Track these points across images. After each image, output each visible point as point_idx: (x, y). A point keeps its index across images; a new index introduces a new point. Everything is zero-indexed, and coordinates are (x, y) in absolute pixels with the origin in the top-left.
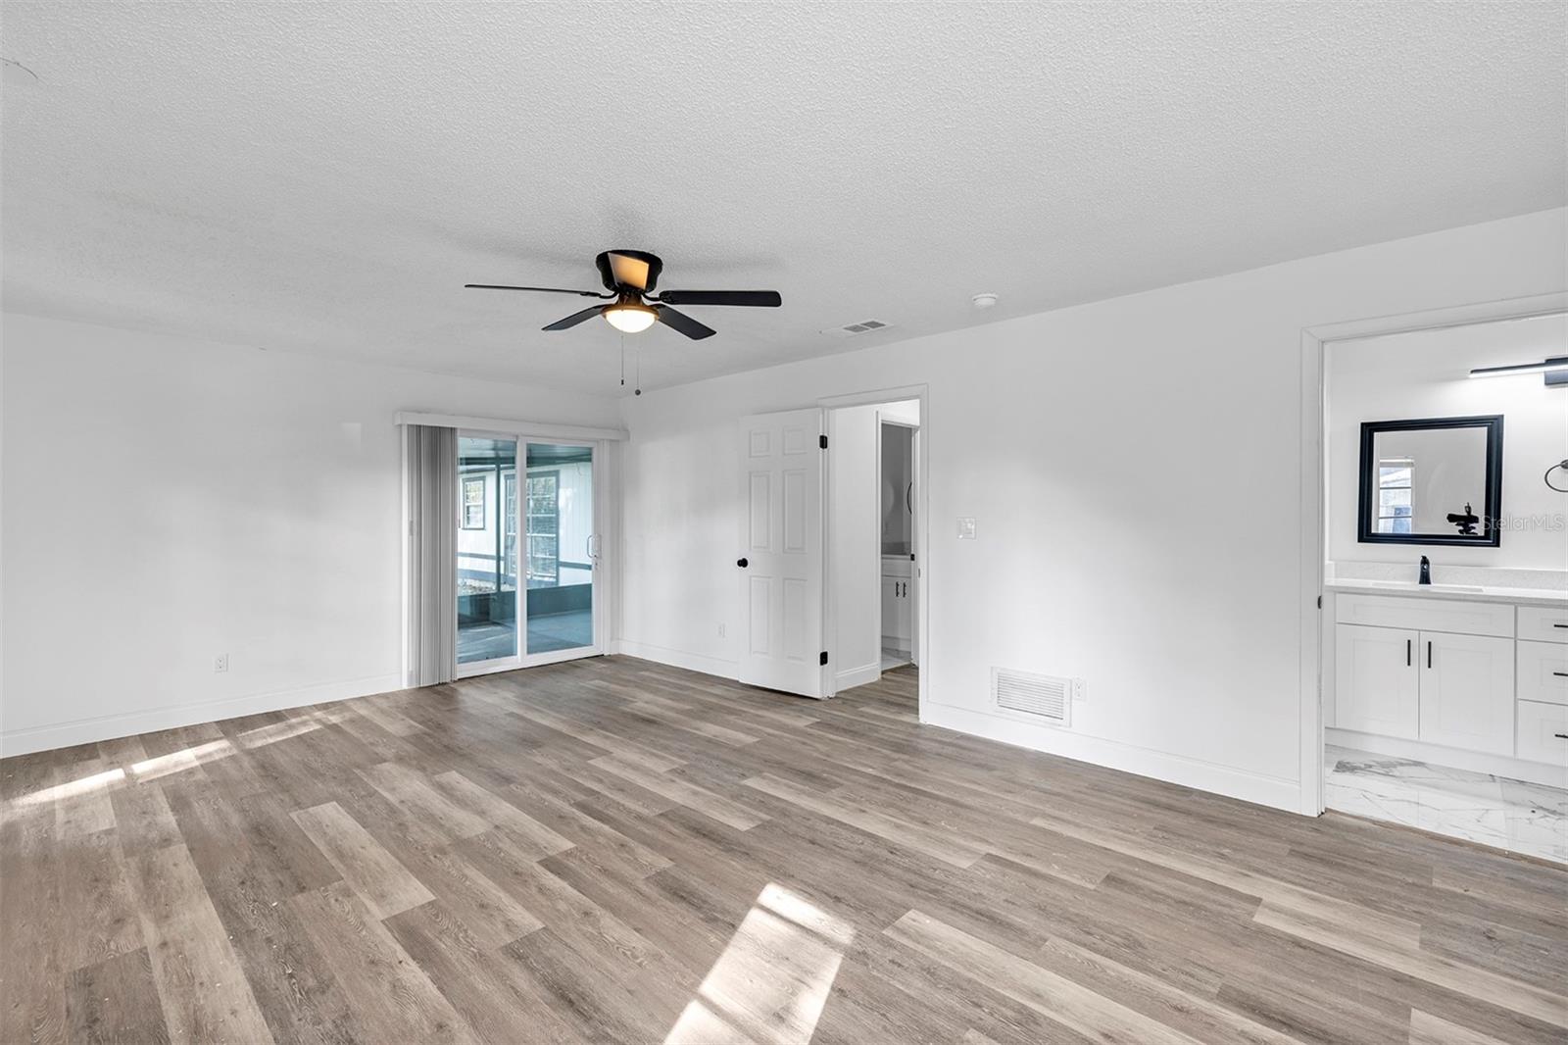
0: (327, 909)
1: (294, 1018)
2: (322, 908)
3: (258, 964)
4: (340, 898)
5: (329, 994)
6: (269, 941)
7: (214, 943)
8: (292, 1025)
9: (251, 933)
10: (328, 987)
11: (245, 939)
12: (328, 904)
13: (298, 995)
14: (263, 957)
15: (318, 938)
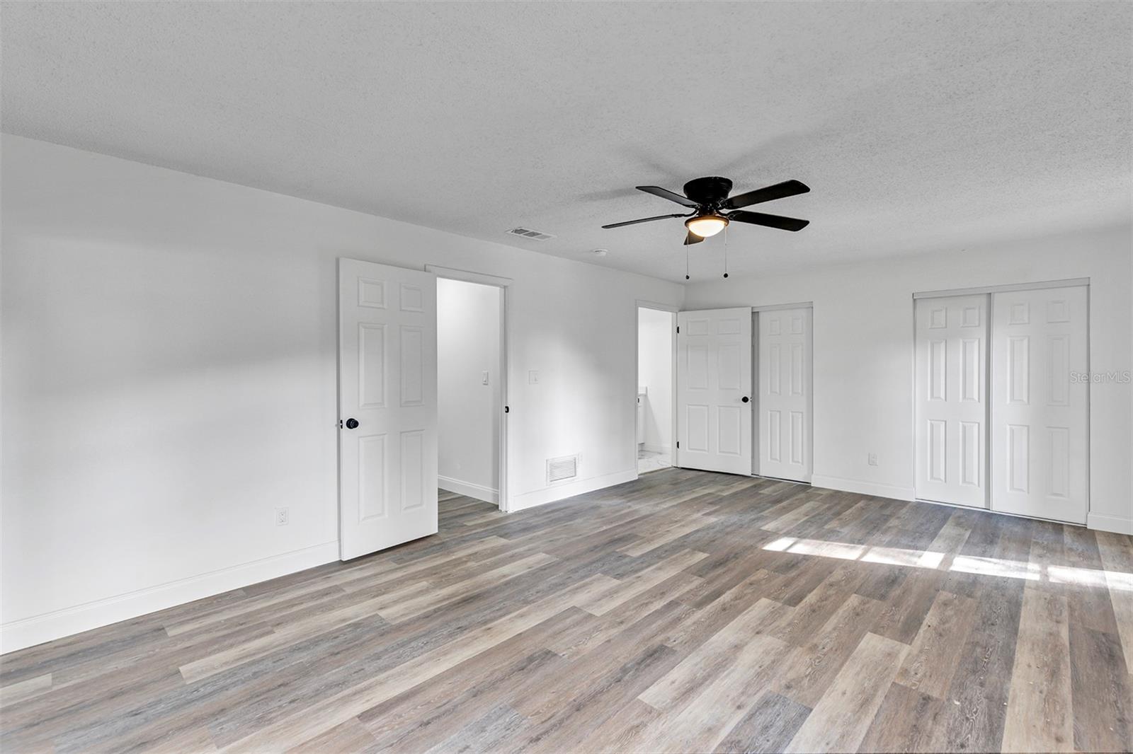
0: (928, 674)
1: (1000, 644)
2: (931, 676)
3: (999, 677)
4: (913, 673)
5: (976, 640)
6: (982, 685)
7: (1019, 711)
8: (1004, 643)
9: (989, 698)
10: (973, 643)
11: (996, 697)
12: (925, 675)
13: (990, 650)
14: (994, 678)
15: (953, 664)
